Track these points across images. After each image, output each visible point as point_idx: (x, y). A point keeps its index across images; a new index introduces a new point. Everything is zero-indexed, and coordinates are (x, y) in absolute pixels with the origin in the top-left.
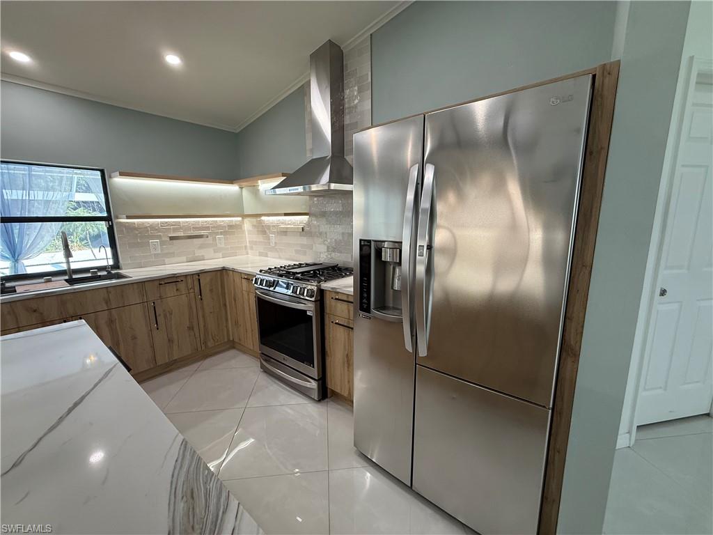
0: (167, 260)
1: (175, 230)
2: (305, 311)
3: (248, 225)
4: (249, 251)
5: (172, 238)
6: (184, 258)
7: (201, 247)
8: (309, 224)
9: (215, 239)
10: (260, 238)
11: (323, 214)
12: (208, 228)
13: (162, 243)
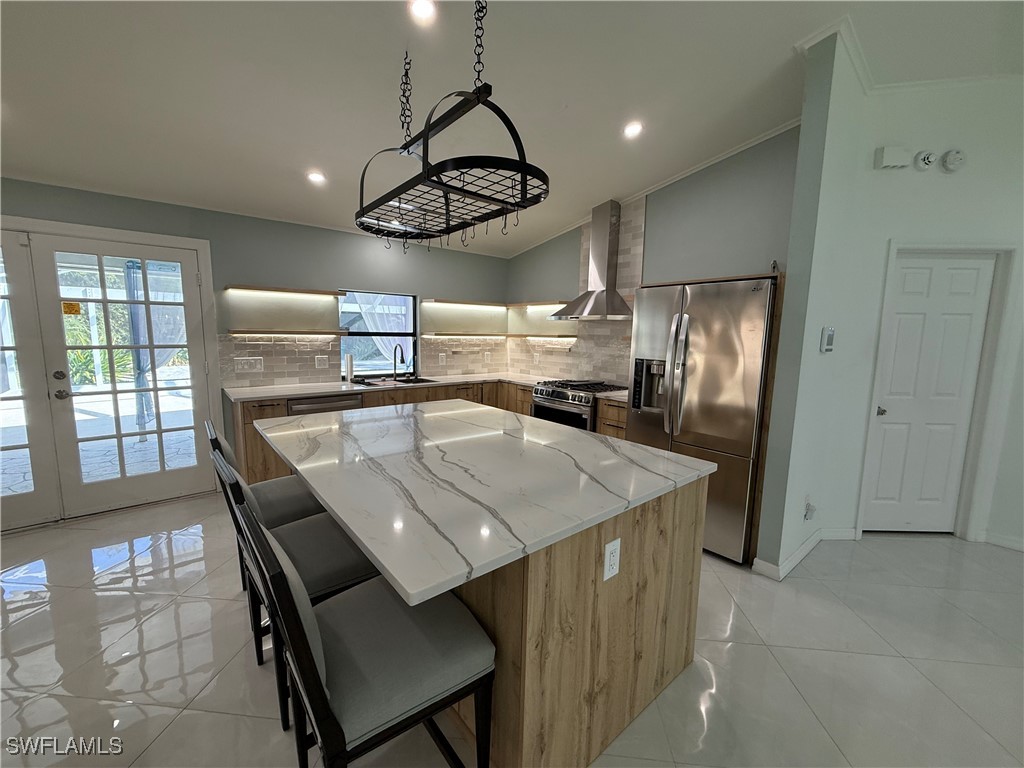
0: (449, 372)
1: (457, 346)
2: (581, 415)
3: (511, 343)
4: (510, 369)
5: (454, 353)
6: (460, 371)
7: (473, 362)
8: (576, 346)
9: (483, 354)
10: (523, 357)
11: (591, 337)
12: (479, 345)
13: (447, 356)
